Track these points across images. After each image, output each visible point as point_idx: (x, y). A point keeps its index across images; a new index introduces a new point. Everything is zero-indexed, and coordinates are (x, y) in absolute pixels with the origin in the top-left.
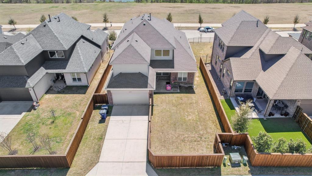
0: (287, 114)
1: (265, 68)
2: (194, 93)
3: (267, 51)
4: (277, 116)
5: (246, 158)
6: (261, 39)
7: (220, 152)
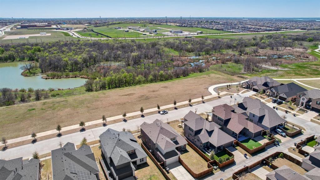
0: (221, 150)
1: (210, 136)
2: (189, 152)
3: (209, 130)
4: (219, 151)
5: (218, 167)
6: (204, 125)
7: (212, 167)
